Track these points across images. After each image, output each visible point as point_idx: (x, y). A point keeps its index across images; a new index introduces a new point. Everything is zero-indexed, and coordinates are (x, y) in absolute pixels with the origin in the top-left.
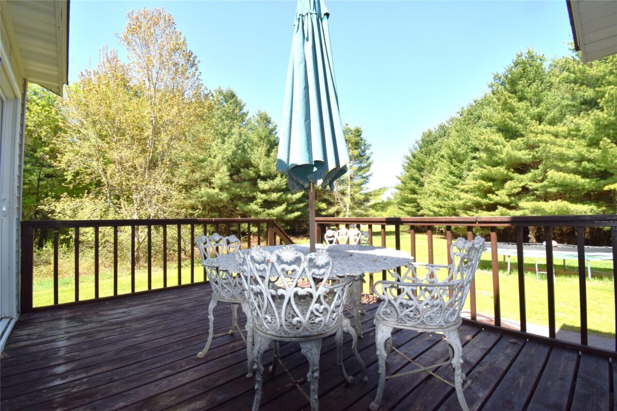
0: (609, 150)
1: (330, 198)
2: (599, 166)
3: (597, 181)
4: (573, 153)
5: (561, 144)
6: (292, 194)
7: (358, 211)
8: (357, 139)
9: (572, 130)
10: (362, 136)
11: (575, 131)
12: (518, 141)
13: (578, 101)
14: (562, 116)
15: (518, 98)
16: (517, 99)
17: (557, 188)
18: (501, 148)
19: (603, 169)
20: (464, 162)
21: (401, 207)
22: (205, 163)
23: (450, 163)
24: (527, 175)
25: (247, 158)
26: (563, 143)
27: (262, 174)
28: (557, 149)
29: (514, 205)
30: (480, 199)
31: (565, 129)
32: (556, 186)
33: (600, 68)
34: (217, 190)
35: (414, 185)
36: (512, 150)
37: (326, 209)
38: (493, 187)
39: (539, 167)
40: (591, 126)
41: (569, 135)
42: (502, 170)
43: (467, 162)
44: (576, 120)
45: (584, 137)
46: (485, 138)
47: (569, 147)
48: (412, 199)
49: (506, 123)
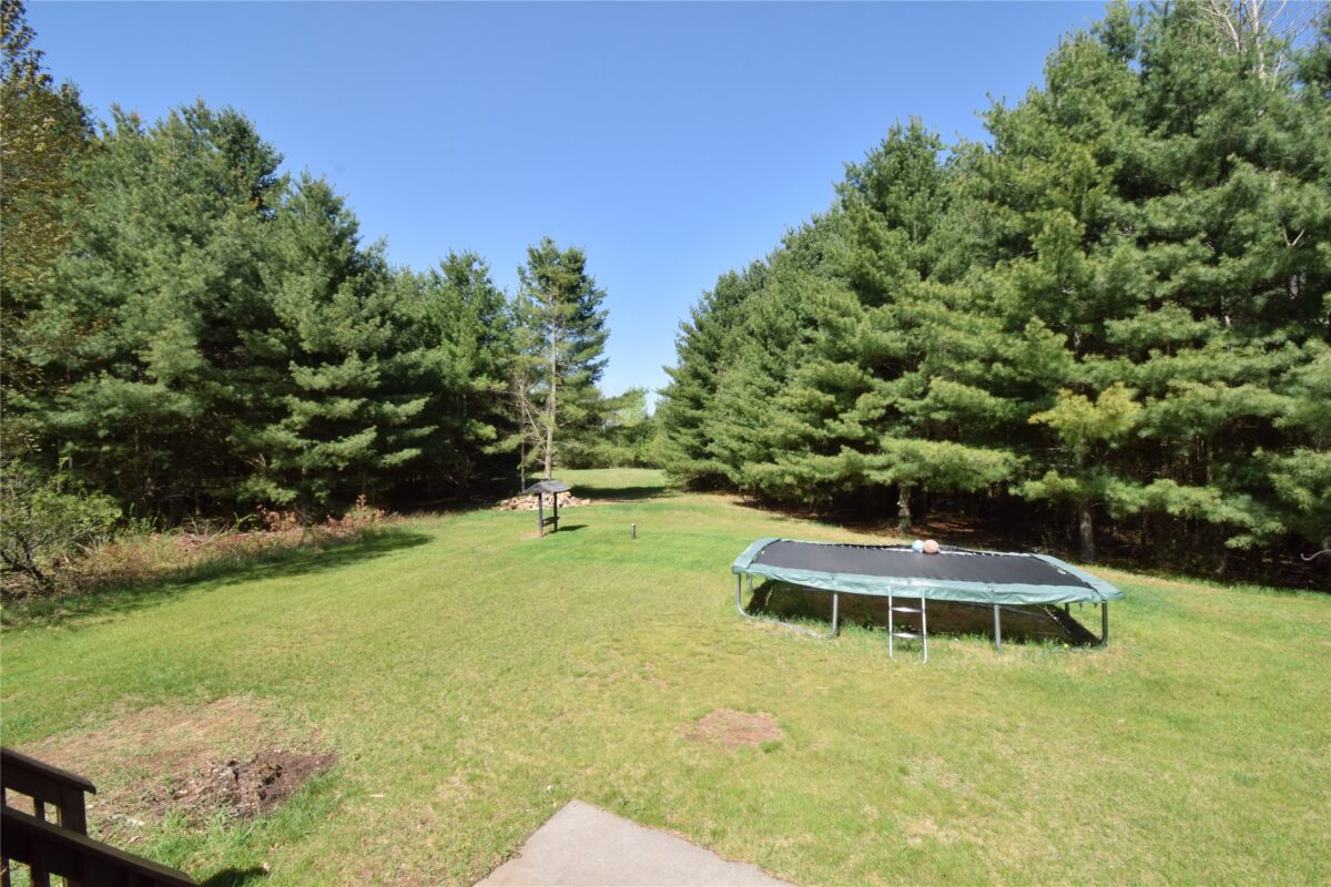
0: (1042, 342)
1: (506, 413)
2: (1022, 374)
3: (1018, 403)
4: (977, 344)
5: (957, 323)
6: (397, 403)
7: (571, 444)
8: (574, 277)
9: (979, 297)
10: (584, 273)
11: (985, 297)
12: (883, 312)
13: (994, 238)
14: (963, 266)
15: (889, 221)
16: (886, 223)
17: (948, 413)
18: (853, 324)
19: (1029, 380)
20: (789, 347)
21: (674, 435)
22: (122, 307)
23: (762, 348)
24: (897, 382)
25: (262, 300)
26: (961, 322)
27: (306, 346)
28: (948, 334)
29: (872, 442)
30: (810, 429)
31: (967, 292)
32: (946, 408)
33: (1036, 172)
34: (160, 388)
35: (698, 389)
36: (873, 328)
37: (493, 441)
38: (836, 403)
39: (919, 367)
40: (1012, 291)
41: (971, 307)
42: (853, 370)
43: (794, 347)
44: (988, 276)
45: (999, 312)
46: (824, 300)
47: (973, 331)
48: (693, 418)
49: (864, 270)
